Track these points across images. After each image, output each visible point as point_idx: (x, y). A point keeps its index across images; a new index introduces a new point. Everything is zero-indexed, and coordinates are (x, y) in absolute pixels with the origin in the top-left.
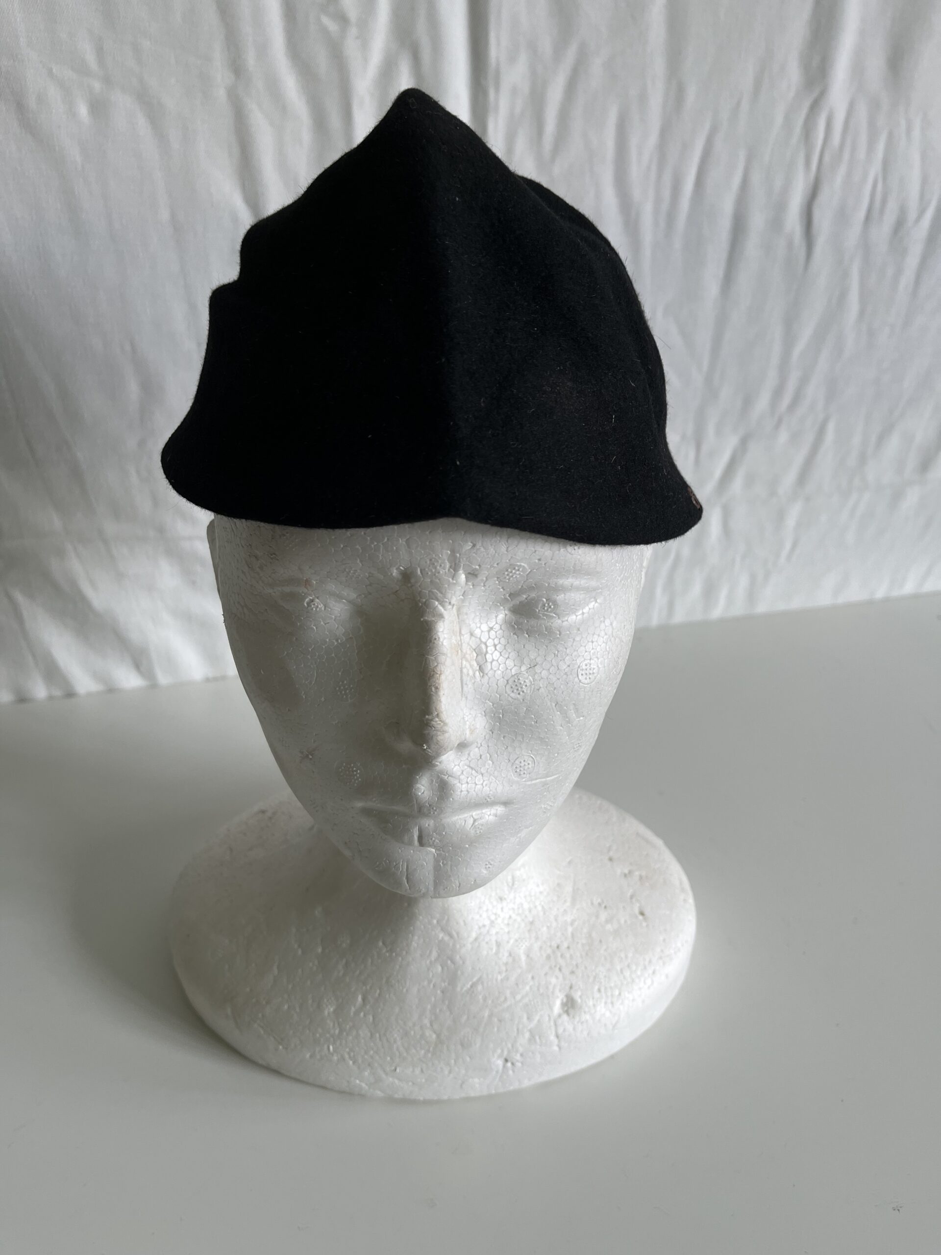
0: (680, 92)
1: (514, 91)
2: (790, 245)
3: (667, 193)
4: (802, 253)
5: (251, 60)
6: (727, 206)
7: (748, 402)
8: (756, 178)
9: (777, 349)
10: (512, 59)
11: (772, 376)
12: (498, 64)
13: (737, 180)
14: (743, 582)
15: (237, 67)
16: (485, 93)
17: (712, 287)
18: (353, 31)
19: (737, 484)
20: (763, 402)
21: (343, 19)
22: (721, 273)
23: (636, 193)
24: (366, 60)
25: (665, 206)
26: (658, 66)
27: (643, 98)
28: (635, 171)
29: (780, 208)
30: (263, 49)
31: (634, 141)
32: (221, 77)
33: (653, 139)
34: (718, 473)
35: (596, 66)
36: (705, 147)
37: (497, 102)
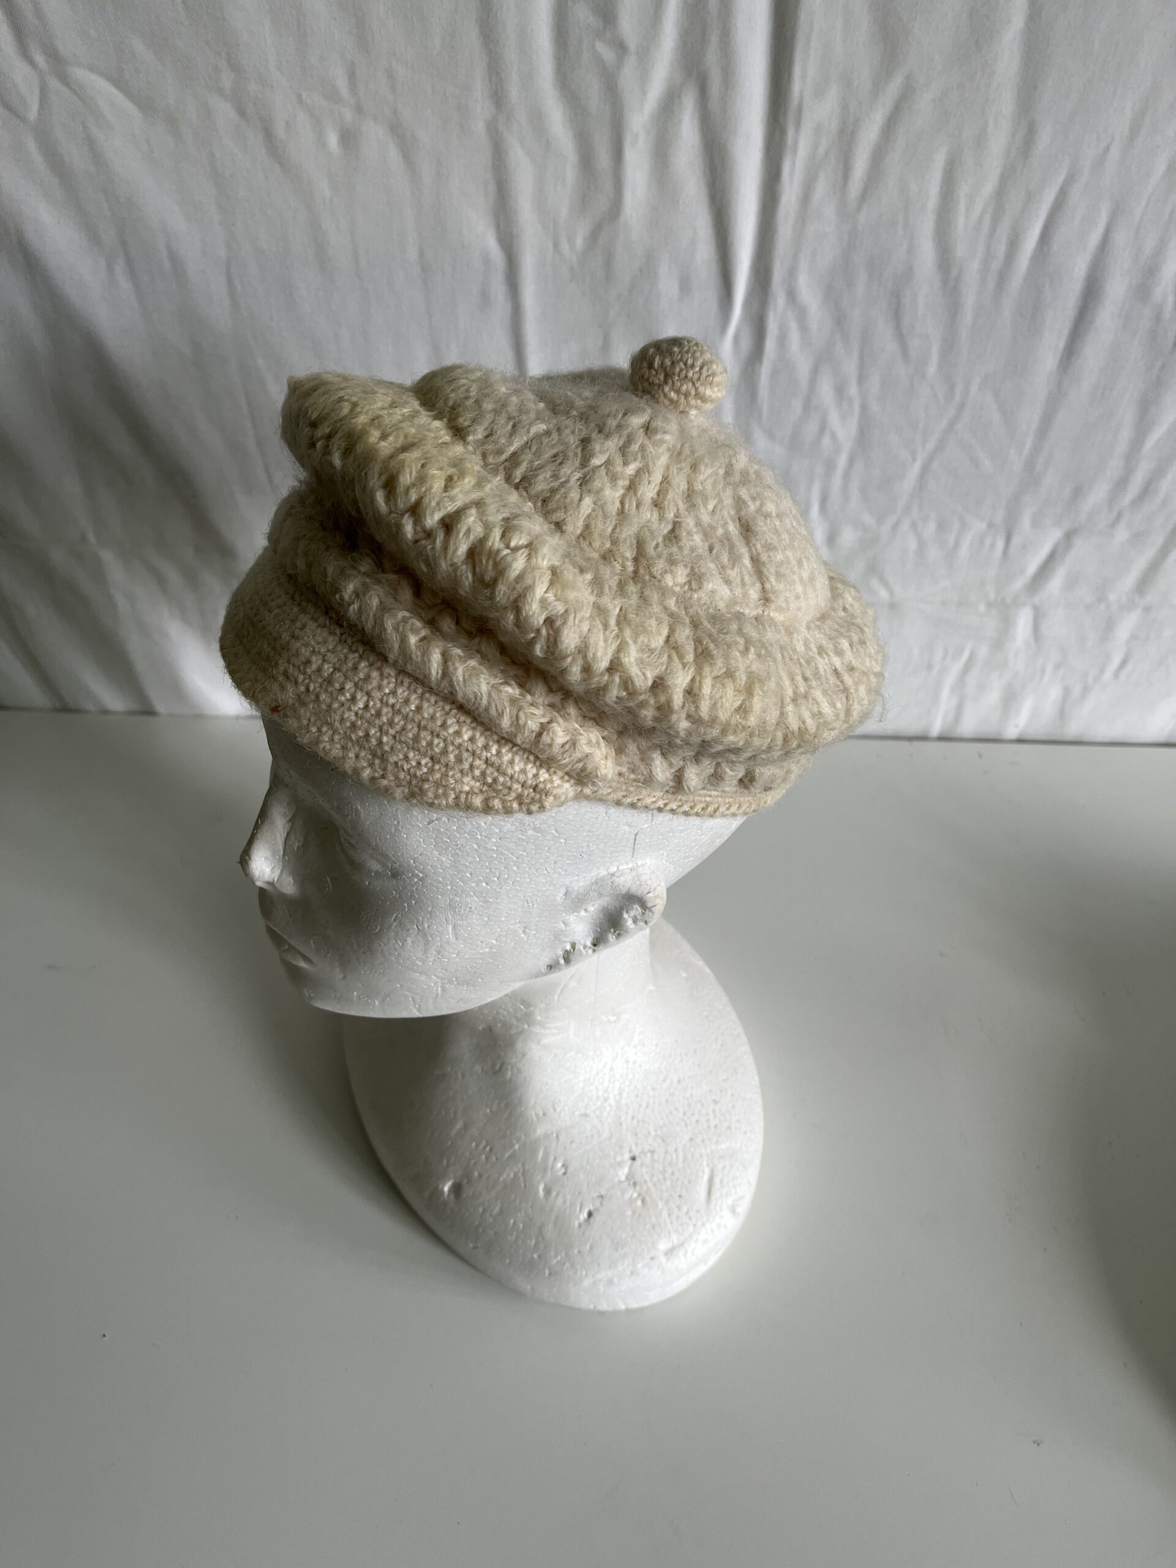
0: (1031, 132)
1: (818, 129)
3: (1001, 249)
5: (514, 92)
6: (1080, 268)
7: (1078, 493)
8: (1121, 238)
9: (1126, 434)
10: (819, 93)
11: (1115, 466)
12: (800, 101)
13: (1094, 238)
14: (1054, 693)
15: (498, 98)
16: (783, 132)
17: (1048, 359)
18: (631, 62)
19: (1055, 584)
20: (1098, 495)
21: (621, 48)
22: (1062, 344)
23: (960, 250)
24: (644, 93)
25: (996, 265)
26: (1006, 102)
27: (981, 141)
28: (961, 223)
29: (1148, 274)
30: (528, 79)
31: (963, 191)
32: (481, 108)
33: (989, 187)
34: (1032, 568)
35: (925, 103)
36: (1056, 199)
37: (796, 142)
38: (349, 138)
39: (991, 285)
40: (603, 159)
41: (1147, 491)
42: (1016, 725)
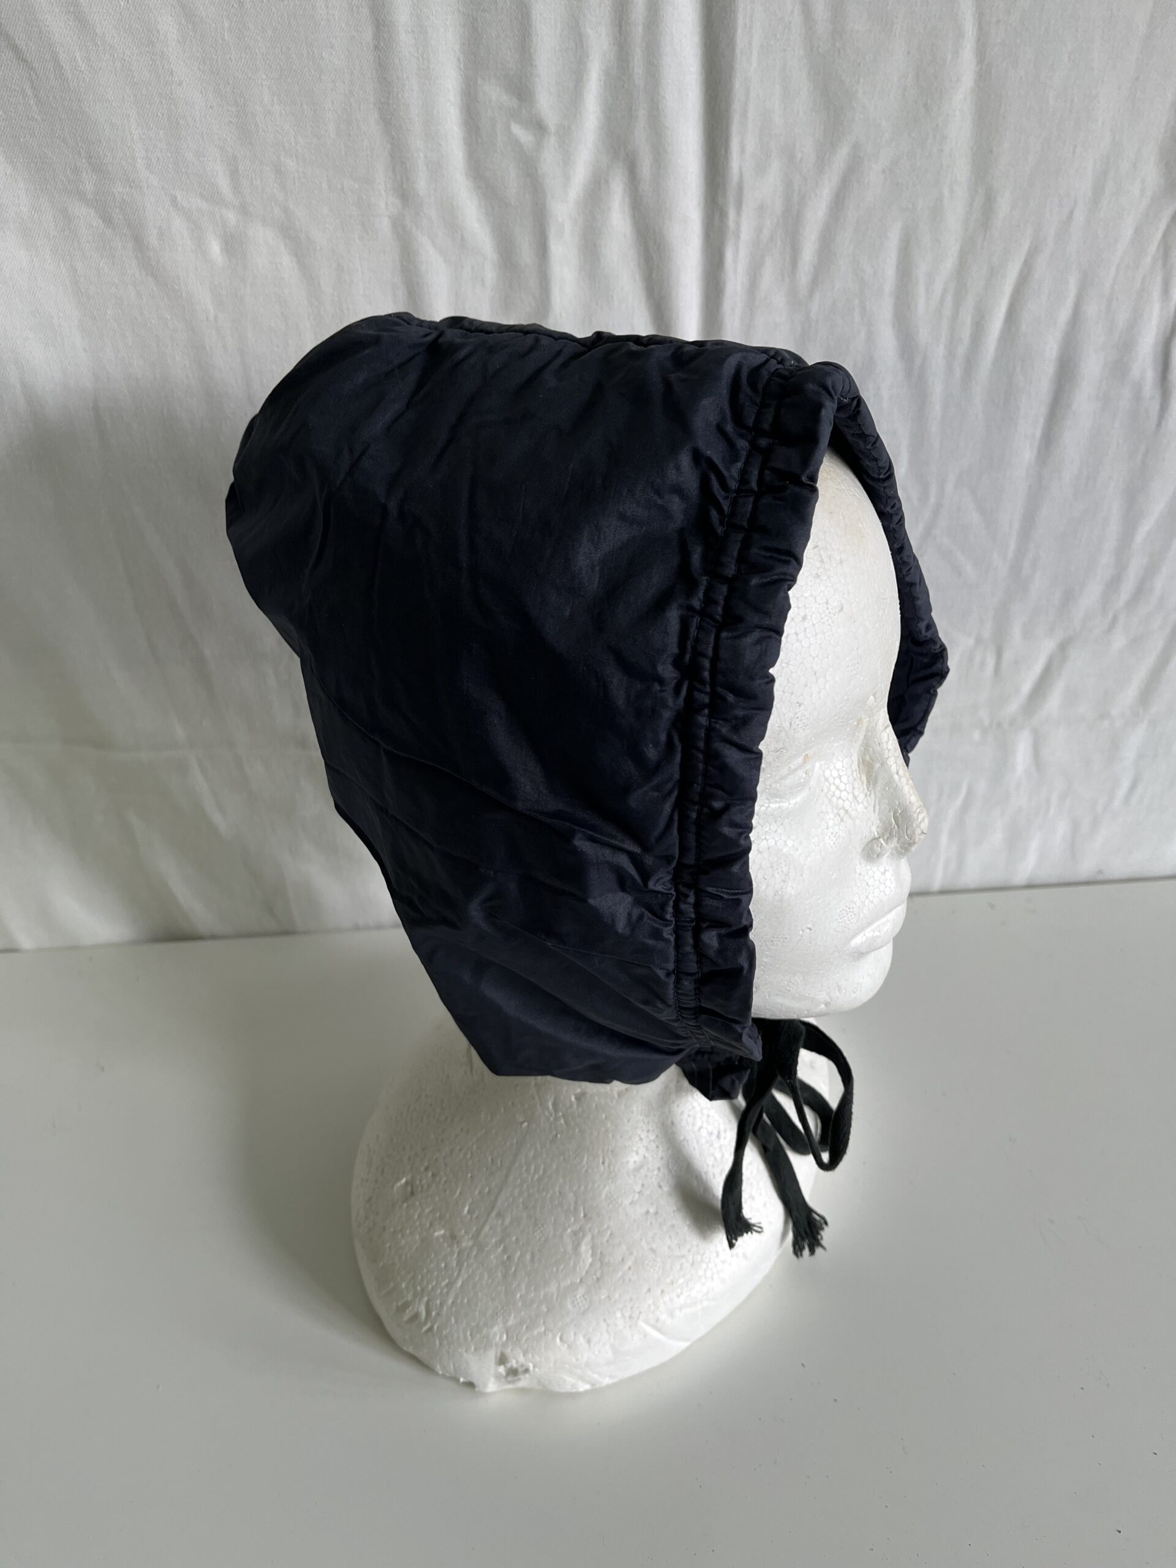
0: (990, 201)
1: (761, 209)
2: (1137, 396)
3: (966, 332)
4: (1155, 407)
5: (422, 184)
6: (1050, 348)
7: (1069, 598)
8: (1092, 310)
9: (1114, 528)
10: (761, 169)
11: (1106, 564)
12: (741, 176)
13: (1064, 315)
14: (1062, 828)
15: (404, 193)
16: (723, 215)
17: (1025, 453)
18: (552, 141)
19: (1054, 702)
20: (1090, 597)
21: (539, 127)
22: (1038, 434)
23: (923, 335)
24: (567, 178)
25: (961, 350)
26: (961, 170)
27: (937, 212)
28: (922, 307)
29: (1124, 349)
30: (436, 169)
31: (921, 270)
32: (385, 203)
33: (949, 264)
34: (1026, 687)
35: (874, 174)
36: (1021, 272)
37: (738, 224)
38: (234, 244)
39: (958, 372)
40: (526, 255)
41: (1141, 591)
42: (1027, 868)
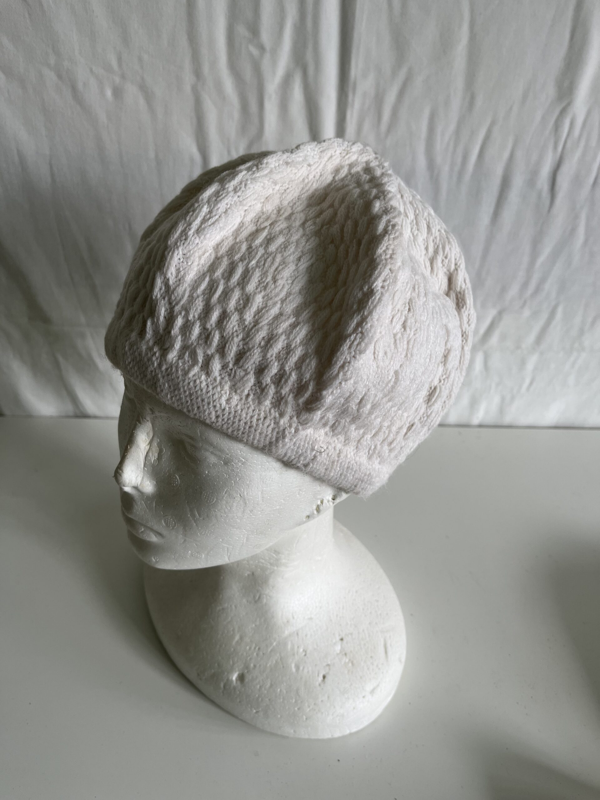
0: (473, 98)
1: (365, 94)
2: (539, 196)
3: (459, 160)
4: (547, 202)
5: (206, 69)
6: (499, 171)
7: (504, 290)
8: (519, 154)
9: (526, 259)
10: (365, 76)
11: (521, 275)
12: (355, 79)
13: (506, 155)
14: (496, 400)
15: (198, 73)
16: (346, 96)
17: (485, 219)
18: (267, 56)
19: (494, 340)
20: (514, 291)
21: (262, 48)
22: (491, 210)
23: (439, 160)
24: (274, 73)
25: (457, 168)
26: (459, 83)
27: (447, 102)
28: (439, 146)
29: (534, 174)
30: (214, 63)
31: (439, 128)
32: (188, 79)
33: (452, 127)
35: (419, 81)
36: (486, 133)
37: (353, 101)
38: (118, 92)
39: (455, 178)
40: (253, 107)
41: (538, 290)
42: (478, 418)
